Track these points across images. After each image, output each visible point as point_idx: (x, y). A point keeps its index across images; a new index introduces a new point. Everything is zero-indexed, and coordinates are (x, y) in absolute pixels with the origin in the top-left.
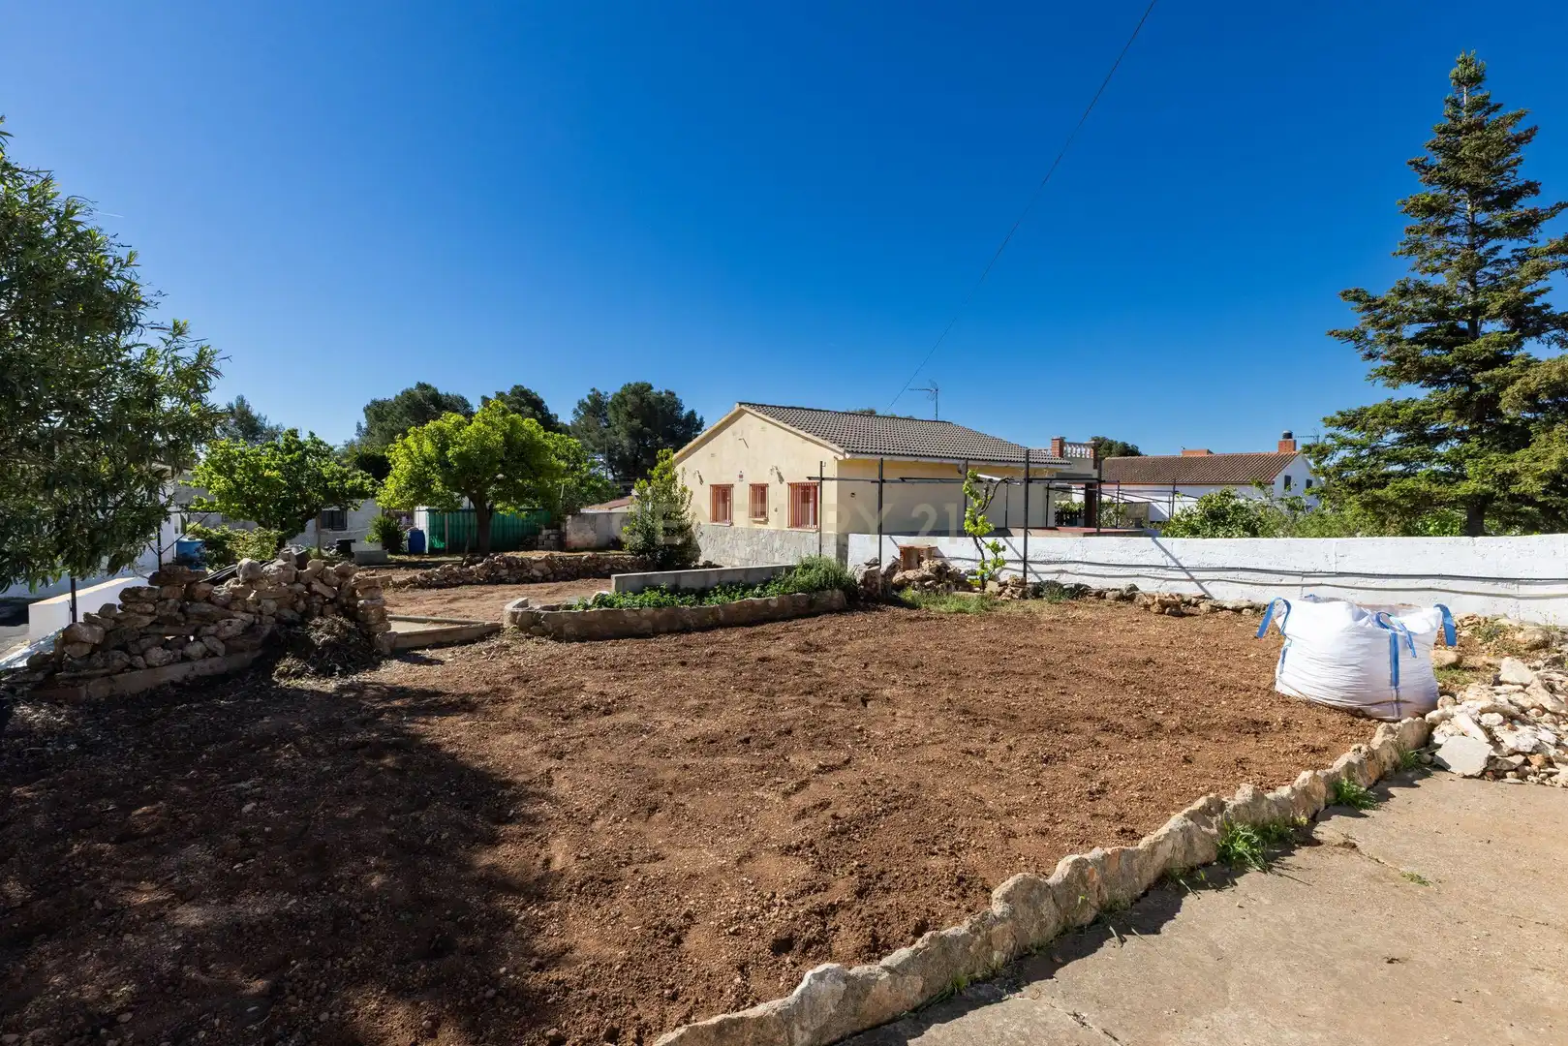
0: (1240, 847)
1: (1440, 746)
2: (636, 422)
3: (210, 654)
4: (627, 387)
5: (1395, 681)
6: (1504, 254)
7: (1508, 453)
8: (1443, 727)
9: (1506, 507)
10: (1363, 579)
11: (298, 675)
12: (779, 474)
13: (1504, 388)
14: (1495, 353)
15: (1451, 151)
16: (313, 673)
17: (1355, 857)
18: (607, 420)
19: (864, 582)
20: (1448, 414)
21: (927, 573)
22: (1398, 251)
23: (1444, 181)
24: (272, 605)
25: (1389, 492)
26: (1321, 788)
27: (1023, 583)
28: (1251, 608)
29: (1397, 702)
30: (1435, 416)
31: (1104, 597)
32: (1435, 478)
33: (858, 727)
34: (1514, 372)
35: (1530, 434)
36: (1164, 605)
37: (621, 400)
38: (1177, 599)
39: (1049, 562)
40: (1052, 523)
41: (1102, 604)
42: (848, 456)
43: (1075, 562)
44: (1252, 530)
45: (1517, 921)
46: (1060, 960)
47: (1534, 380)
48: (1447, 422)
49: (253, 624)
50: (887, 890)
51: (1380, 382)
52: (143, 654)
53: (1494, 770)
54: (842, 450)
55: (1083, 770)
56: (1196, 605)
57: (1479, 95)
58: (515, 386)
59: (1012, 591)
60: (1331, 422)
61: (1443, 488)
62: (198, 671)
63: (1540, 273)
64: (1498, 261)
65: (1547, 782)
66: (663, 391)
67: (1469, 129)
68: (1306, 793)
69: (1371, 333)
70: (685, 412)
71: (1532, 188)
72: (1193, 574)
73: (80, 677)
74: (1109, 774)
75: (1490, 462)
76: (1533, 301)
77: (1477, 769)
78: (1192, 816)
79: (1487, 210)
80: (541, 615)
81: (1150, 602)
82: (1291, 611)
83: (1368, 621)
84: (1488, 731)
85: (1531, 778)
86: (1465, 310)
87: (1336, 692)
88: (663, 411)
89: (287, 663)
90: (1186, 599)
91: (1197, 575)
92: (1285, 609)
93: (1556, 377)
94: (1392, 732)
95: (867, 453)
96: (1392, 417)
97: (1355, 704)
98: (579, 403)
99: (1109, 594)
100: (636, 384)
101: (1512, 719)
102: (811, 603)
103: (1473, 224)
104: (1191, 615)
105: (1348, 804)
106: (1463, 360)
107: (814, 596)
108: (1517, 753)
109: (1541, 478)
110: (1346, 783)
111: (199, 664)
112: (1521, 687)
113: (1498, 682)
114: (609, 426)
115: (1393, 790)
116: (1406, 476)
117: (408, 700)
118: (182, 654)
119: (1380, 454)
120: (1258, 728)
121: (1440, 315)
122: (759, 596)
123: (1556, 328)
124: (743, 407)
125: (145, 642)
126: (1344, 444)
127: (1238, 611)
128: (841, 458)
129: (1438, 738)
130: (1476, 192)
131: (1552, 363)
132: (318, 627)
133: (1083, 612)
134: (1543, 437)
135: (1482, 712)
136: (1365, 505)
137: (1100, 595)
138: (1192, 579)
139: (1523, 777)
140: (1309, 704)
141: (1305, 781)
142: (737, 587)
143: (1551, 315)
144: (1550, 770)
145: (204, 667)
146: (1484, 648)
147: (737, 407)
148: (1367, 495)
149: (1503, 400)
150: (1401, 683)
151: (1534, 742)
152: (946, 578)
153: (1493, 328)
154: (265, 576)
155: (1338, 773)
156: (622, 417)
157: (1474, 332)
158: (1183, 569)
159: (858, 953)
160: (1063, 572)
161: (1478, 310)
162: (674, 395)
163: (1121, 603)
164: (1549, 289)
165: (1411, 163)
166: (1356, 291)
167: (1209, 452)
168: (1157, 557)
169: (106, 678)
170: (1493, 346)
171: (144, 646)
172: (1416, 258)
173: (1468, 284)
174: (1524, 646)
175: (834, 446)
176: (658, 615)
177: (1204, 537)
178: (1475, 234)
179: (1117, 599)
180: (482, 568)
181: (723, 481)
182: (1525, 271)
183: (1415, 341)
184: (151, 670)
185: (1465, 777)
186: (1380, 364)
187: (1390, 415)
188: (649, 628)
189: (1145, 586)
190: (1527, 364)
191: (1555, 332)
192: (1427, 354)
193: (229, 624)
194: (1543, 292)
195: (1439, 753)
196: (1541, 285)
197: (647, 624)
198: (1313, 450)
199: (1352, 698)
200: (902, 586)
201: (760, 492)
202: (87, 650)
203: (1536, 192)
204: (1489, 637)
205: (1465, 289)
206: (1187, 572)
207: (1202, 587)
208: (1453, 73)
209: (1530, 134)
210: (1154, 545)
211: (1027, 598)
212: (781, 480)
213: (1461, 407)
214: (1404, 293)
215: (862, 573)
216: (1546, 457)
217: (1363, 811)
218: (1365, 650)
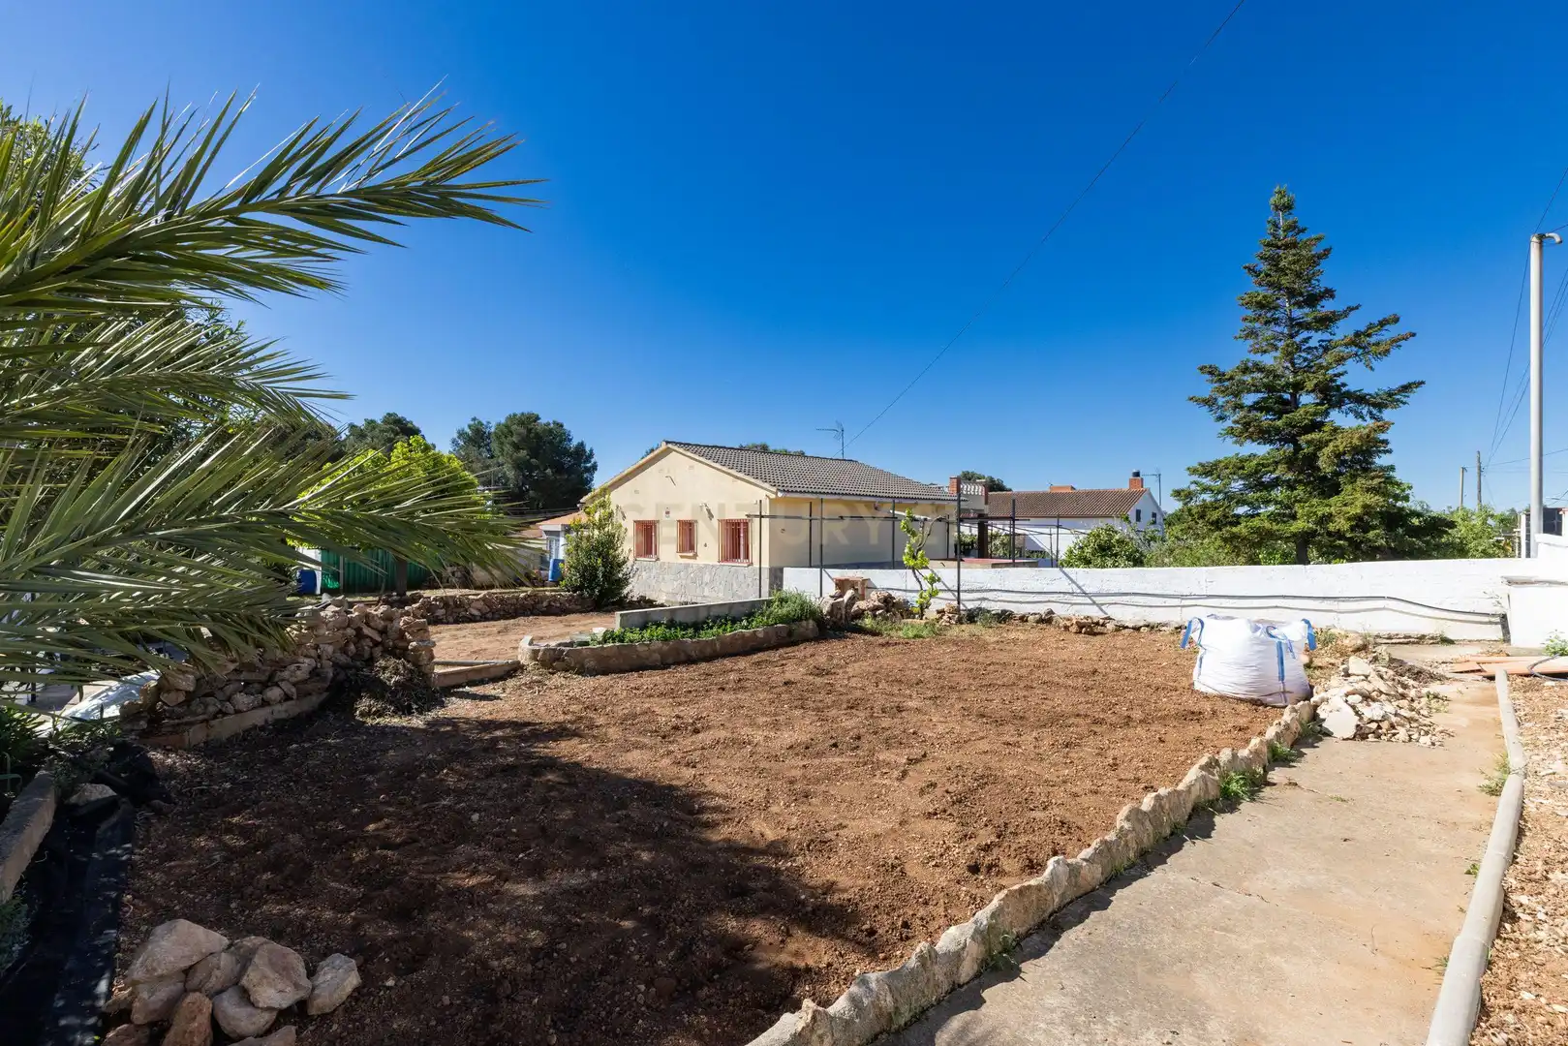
0: (1234, 787)
1: (1324, 720)
2: (523, 453)
3: (287, 698)
4: (512, 418)
5: (1282, 678)
6: (1313, 343)
7: (1324, 499)
8: (1323, 706)
9: (1325, 540)
10: (1228, 600)
11: (380, 714)
12: (709, 511)
13: (1320, 449)
14: (1311, 420)
15: (1274, 261)
16: (393, 711)
17: (1298, 790)
18: (489, 451)
19: (830, 613)
20: (1281, 468)
21: (877, 603)
22: (1238, 336)
23: (1270, 285)
24: (330, 649)
25: (1241, 529)
26: (1265, 750)
27: (957, 611)
28: (1148, 626)
29: (1284, 692)
30: (1271, 468)
31: (1027, 621)
32: (1273, 518)
33: (911, 731)
34: (1325, 436)
35: (1339, 485)
36: (1081, 626)
37: (505, 431)
38: (1090, 621)
39: (972, 591)
40: (952, 554)
41: (1028, 626)
42: (780, 494)
43: (995, 590)
44: (1138, 562)
45: (1402, 816)
46: (1166, 854)
47: (1340, 443)
48: (1280, 471)
49: (316, 668)
50: (1016, 834)
51: (1230, 440)
52: (229, 699)
53: (1361, 734)
54: (774, 489)
55: (1097, 751)
56: (1103, 625)
57: (1291, 220)
58: (388, 414)
59: (949, 617)
60: (1194, 471)
61: (1281, 526)
62: (277, 716)
63: (1341, 360)
64: (1309, 348)
65: (1393, 739)
66: (551, 422)
67: (1287, 246)
68: (1256, 753)
69: (1221, 401)
70: (574, 443)
71: (1329, 293)
72: (1094, 599)
73: (182, 724)
74: (1116, 752)
75: (1313, 506)
76: (1335, 380)
77: (1350, 734)
78: (1202, 768)
79: (1300, 307)
80: (564, 651)
81: (1068, 623)
82: (1205, 626)
83: (1262, 633)
84: (1353, 707)
85: (1383, 737)
86: (1288, 385)
87: (1239, 687)
88: (551, 443)
89: (364, 704)
90: (1095, 621)
91: (1098, 600)
92: (1200, 626)
93: (1356, 442)
94: (1296, 711)
95: (796, 492)
96: (1240, 468)
97: (1255, 696)
98: (459, 432)
99: (1031, 618)
100: (523, 414)
101: (1367, 698)
102: (790, 633)
103: (1291, 319)
104: (1102, 634)
105: (1282, 760)
106: (1289, 425)
107: (794, 627)
108: (1373, 721)
109: (1349, 519)
110: (1279, 746)
111: (278, 708)
112: (1363, 678)
113: (1347, 675)
114: (492, 457)
115: (1304, 750)
116: (1253, 516)
117: (508, 730)
118: (263, 699)
119: (1233, 499)
120: (1196, 716)
121: (1270, 388)
122: (746, 628)
123: (1352, 402)
124: (670, 446)
125: (230, 689)
126: (1205, 489)
127: (1137, 629)
128: (773, 496)
129: (1322, 713)
130: (1291, 293)
131: (1353, 431)
132: (385, 669)
133: (1015, 633)
134: (1349, 487)
135: (1347, 695)
136: (1225, 540)
137: (1023, 619)
138: (1094, 603)
139: (1379, 737)
140: (1223, 698)
141: (1255, 745)
142: (726, 620)
143: (1348, 392)
144: (1394, 731)
145: (281, 711)
146: (1323, 651)
147: (664, 446)
148: (1226, 531)
149: (1321, 459)
150: (1286, 678)
151: (1382, 713)
152: (891, 606)
153: (1307, 399)
154: (323, 621)
155: (1272, 740)
156: (508, 448)
157: (1294, 404)
158: (1085, 594)
159: (1023, 870)
160: (984, 599)
161: (1298, 387)
162: (562, 426)
163: (1041, 626)
164: (1346, 372)
165: (1245, 268)
166: (1210, 367)
167: (1073, 488)
168: (1065, 586)
169: (204, 724)
170: (1311, 415)
171: (228, 693)
172: (1251, 341)
173: (1289, 365)
174: (1350, 649)
175: (766, 485)
176: (666, 648)
177: (1096, 566)
178: (1292, 326)
179: (1038, 622)
180: (419, 608)
181: (648, 516)
182: (1328, 358)
183: (1252, 408)
184: (239, 715)
185: (1344, 739)
186: (1229, 423)
187: (1239, 465)
188: (657, 661)
189: (1060, 611)
190: (1335, 430)
191: (1352, 405)
192: (1265, 419)
193: (298, 667)
194: (1342, 374)
195: (1325, 725)
196: (1340, 369)
197: (657, 656)
198: (1182, 494)
199: (1254, 692)
200: (860, 614)
201: (687, 529)
202: (182, 698)
203: (1332, 296)
204: (1325, 643)
205: (1287, 368)
206: (1090, 598)
207: (1102, 610)
208: (1272, 200)
209: (1327, 253)
210: (1062, 575)
211: (962, 624)
212: (711, 516)
213: (1290, 462)
214: (1245, 370)
215: (829, 605)
216: (1352, 503)
217: (1292, 764)
218: (1261, 655)
